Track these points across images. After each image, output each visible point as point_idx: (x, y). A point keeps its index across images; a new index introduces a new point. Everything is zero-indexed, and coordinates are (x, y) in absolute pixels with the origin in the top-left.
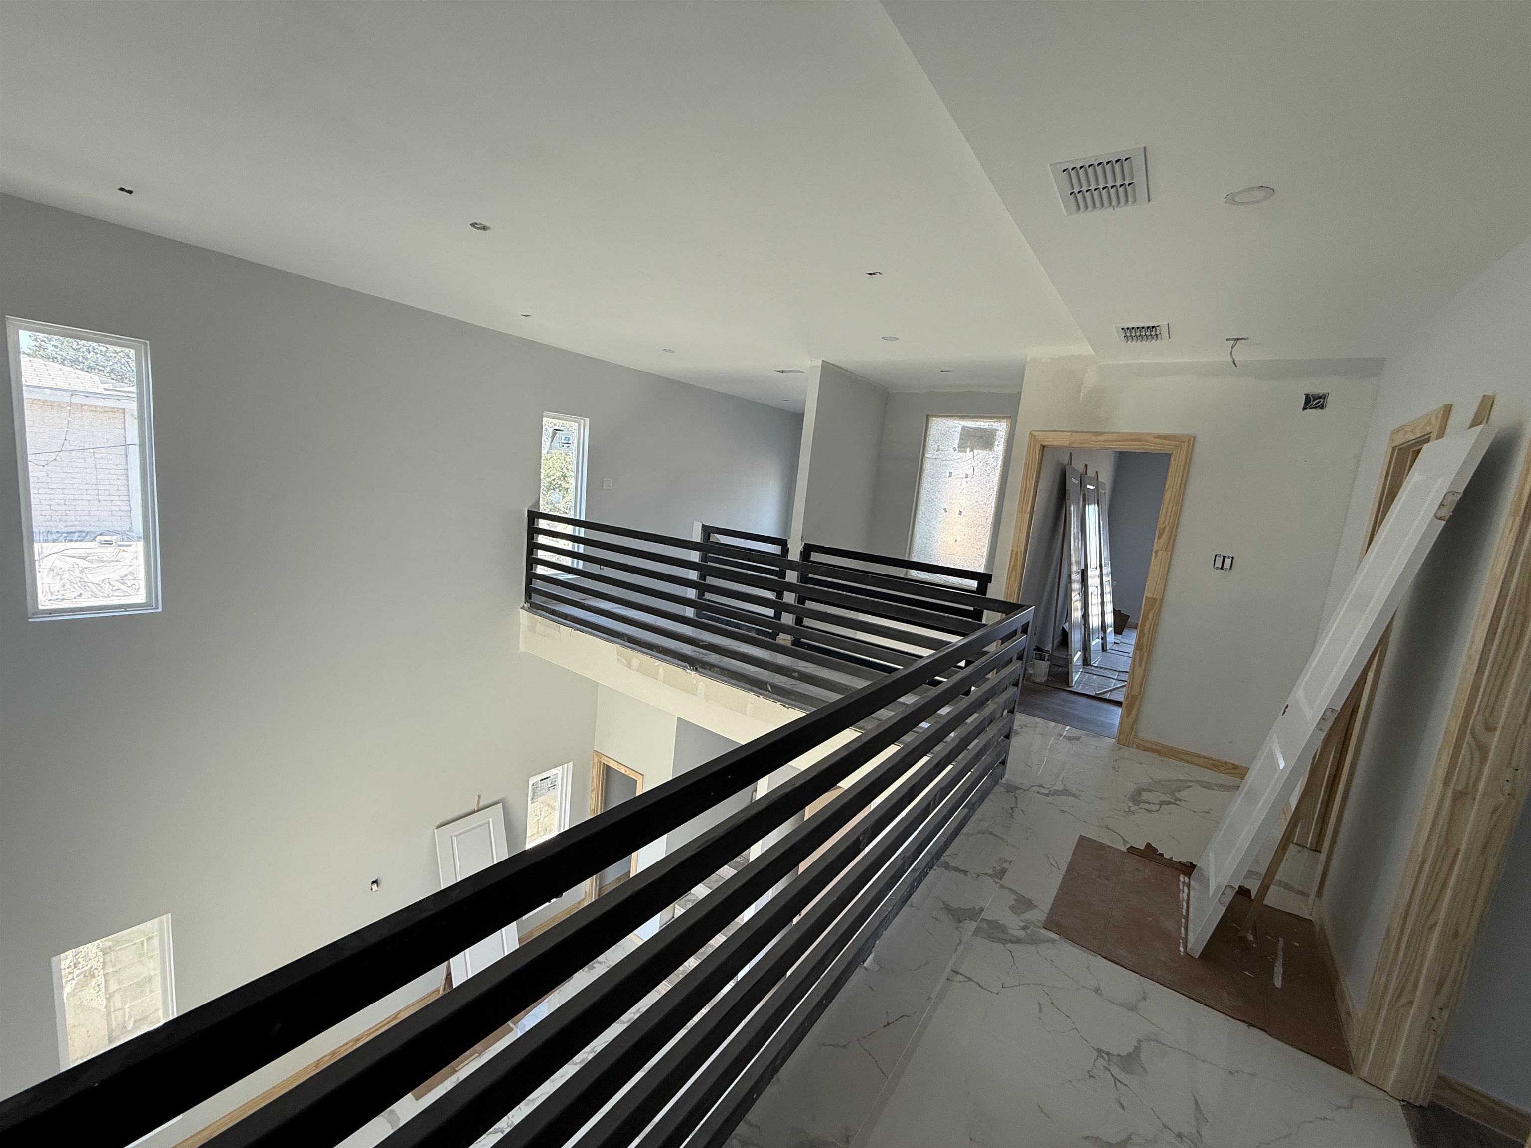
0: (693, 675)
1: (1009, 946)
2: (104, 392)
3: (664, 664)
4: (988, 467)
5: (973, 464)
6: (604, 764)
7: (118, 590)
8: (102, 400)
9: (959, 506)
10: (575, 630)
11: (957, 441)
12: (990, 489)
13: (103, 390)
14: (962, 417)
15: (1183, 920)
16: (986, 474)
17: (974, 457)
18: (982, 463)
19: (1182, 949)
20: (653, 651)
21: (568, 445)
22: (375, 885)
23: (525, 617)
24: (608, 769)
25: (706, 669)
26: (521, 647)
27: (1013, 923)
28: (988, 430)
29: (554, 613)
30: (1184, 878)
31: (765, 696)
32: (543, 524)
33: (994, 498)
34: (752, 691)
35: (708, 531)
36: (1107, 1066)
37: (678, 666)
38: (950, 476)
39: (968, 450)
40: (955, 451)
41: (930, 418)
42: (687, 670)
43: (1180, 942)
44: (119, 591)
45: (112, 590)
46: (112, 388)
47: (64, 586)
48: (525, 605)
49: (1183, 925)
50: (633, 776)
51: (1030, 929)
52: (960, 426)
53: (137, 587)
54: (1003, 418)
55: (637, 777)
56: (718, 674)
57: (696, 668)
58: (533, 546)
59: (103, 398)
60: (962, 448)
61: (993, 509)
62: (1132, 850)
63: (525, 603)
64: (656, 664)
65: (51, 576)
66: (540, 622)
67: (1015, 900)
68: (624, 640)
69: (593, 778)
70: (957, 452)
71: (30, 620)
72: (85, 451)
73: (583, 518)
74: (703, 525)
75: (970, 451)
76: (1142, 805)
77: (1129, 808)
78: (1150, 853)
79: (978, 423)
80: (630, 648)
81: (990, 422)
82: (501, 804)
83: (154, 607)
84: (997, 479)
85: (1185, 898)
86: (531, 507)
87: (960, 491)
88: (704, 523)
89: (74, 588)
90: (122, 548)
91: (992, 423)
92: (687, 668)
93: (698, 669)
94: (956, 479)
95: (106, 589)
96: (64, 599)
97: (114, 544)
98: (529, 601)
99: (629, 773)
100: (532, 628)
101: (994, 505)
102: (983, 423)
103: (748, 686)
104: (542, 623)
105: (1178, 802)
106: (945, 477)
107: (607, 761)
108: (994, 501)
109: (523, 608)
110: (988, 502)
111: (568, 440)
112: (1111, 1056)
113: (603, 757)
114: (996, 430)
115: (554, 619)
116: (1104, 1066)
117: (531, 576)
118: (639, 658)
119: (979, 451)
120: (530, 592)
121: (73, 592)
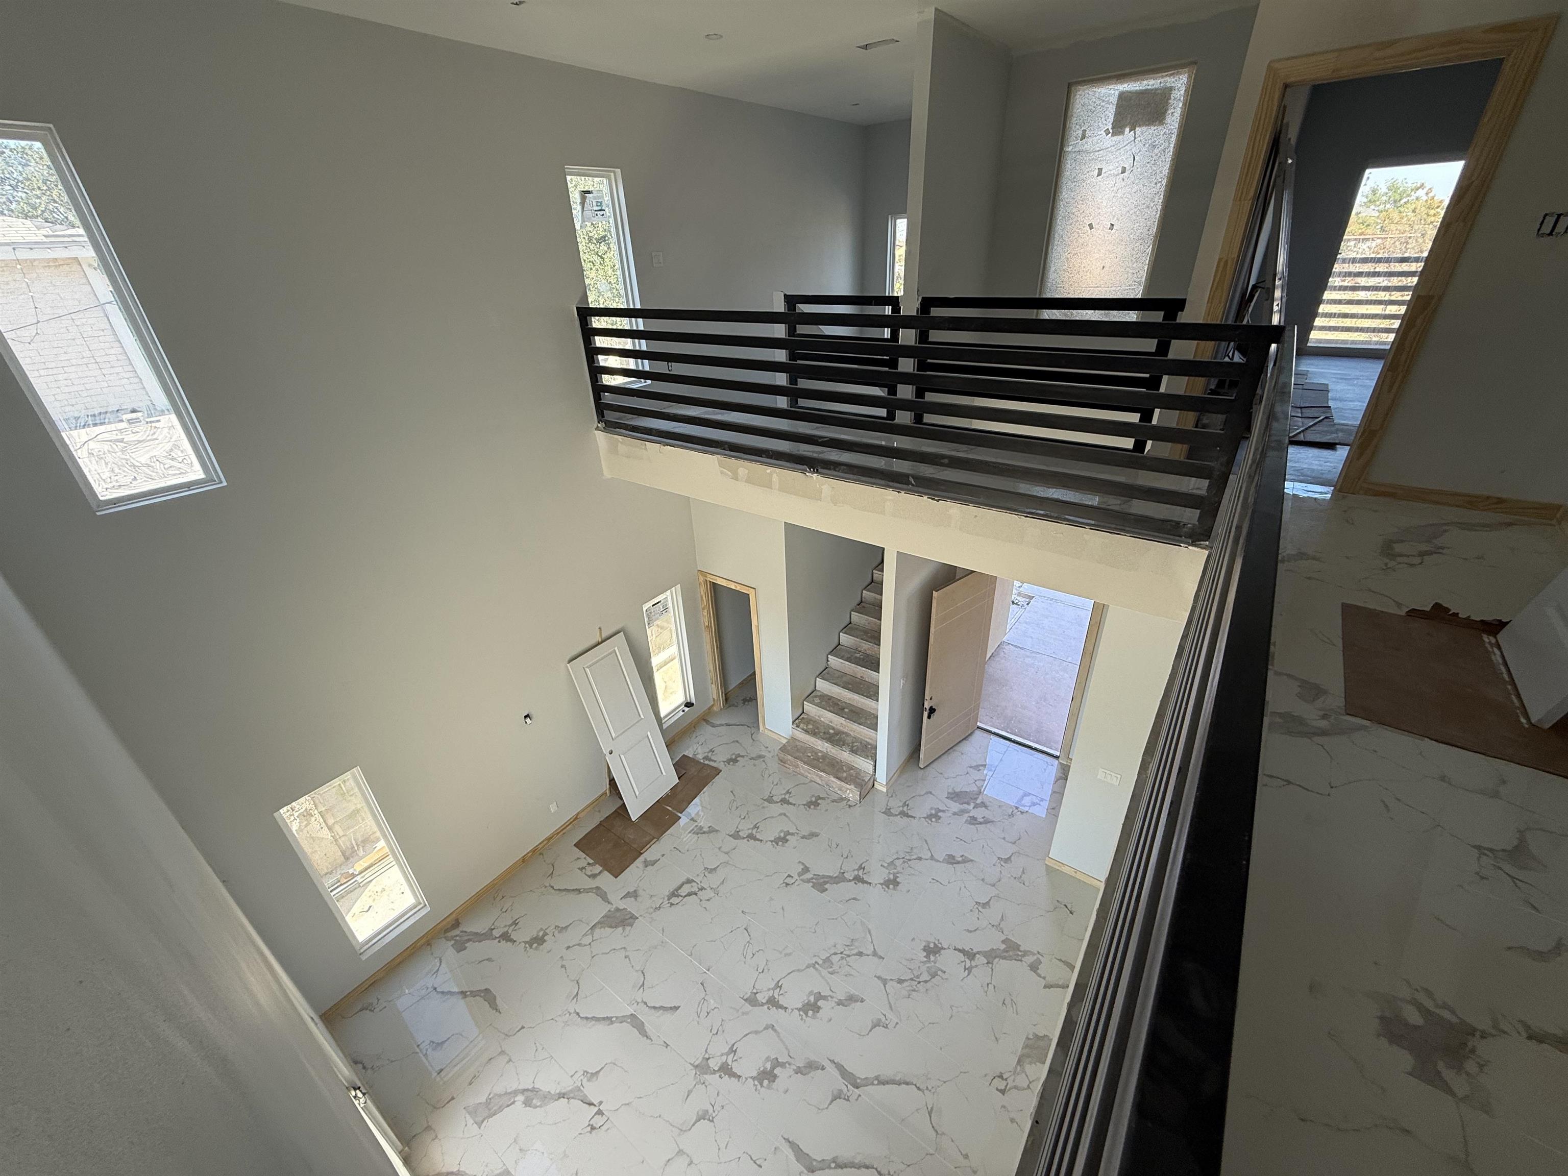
0: (815, 478)
1: (1317, 739)
2: (45, 240)
3: (778, 470)
4: (1156, 151)
5: (1133, 150)
6: (710, 582)
7: (171, 467)
8: (49, 250)
9: (1111, 217)
10: (664, 446)
11: (1111, 118)
12: (1156, 183)
13: (43, 237)
14: (1121, 77)
15: (1509, 687)
16: (1153, 162)
17: (1135, 138)
18: (1147, 146)
19: (1523, 720)
20: (762, 457)
21: (602, 213)
22: (529, 719)
23: (602, 438)
24: (714, 585)
25: (830, 469)
26: (605, 473)
27: (1310, 713)
28: (1159, 91)
29: (635, 429)
30: (1489, 639)
31: (908, 491)
32: (598, 323)
33: (1162, 197)
34: (890, 487)
35: (791, 301)
36: (1495, 864)
37: (794, 470)
38: (1099, 175)
39: (1127, 130)
40: (1107, 134)
41: (1073, 88)
42: (807, 474)
43: (1517, 713)
44: (173, 469)
45: (164, 468)
46: (51, 233)
47: (113, 471)
48: (599, 425)
49: (1511, 692)
50: (744, 590)
51: (1333, 717)
52: (1117, 93)
53: (189, 462)
54: (1183, 66)
55: (748, 591)
56: (846, 473)
57: (817, 470)
58: (592, 352)
59: (49, 248)
60: (1118, 128)
61: (1159, 213)
62: (1413, 613)
63: (599, 423)
64: (768, 471)
65: (94, 462)
66: (621, 443)
67: (1299, 686)
68: (724, 449)
69: (702, 597)
70: (1110, 135)
71: (98, 514)
72: (63, 318)
73: (638, 306)
74: (785, 295)
75: (1130, 131)
76: (1399, 559)
77: (1386, 564)
78: (1439, 613)
79: (1145, 82)
80: (734, 457)
81: (1163, 77)
82: (622, 633)
83: (217, 481)
84: (1168, 166)
85: (1500, 661)
86: (579, 303)
87: (1113, 194)
88: (786, 293)
89: (124, 471)
90: (153, 425)
91: (1167, 79)
92: (806, 471)
93: (819, 470)
94: (1108, 177)
95: (158, 467)
96: (120, 486)
97: (143, 421)
98: (602, 419)
99: (738, 588)
100: (613, 450)
101: (1159, 208)
102: (1152, 82)
103: (883, 482)
104: (624, 444)
105: (1441, 551)
106: (1093, 177)
107: (712, 579)
108: (1161, 201)
109: (597, 429)
110: (1152, 205)
111: (601, 206)
112: (1495, 852)
113: (708, 575)
114: (1171, 89)
115: (637, 437)
116: (1492, 864)
117: (599, 389)
118: (745, 467)
119: (1145, 128)
120: (601, 408)
121: (125, 476)
